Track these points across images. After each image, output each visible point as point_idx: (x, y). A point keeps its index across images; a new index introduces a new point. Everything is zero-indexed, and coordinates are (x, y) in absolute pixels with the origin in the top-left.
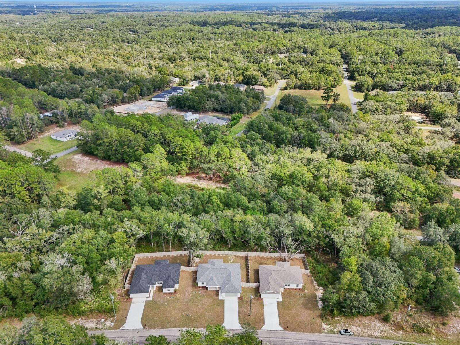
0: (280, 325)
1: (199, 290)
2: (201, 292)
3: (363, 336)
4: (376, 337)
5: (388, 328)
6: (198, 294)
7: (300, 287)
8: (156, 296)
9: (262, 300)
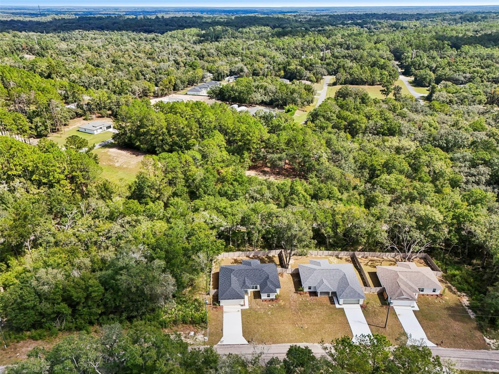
0: (429, 339)
1: (307, 297)
2: (309, 298)
6: (306, 301)
7: (437, 293)
8: (254, 304)
9: (392, 308)
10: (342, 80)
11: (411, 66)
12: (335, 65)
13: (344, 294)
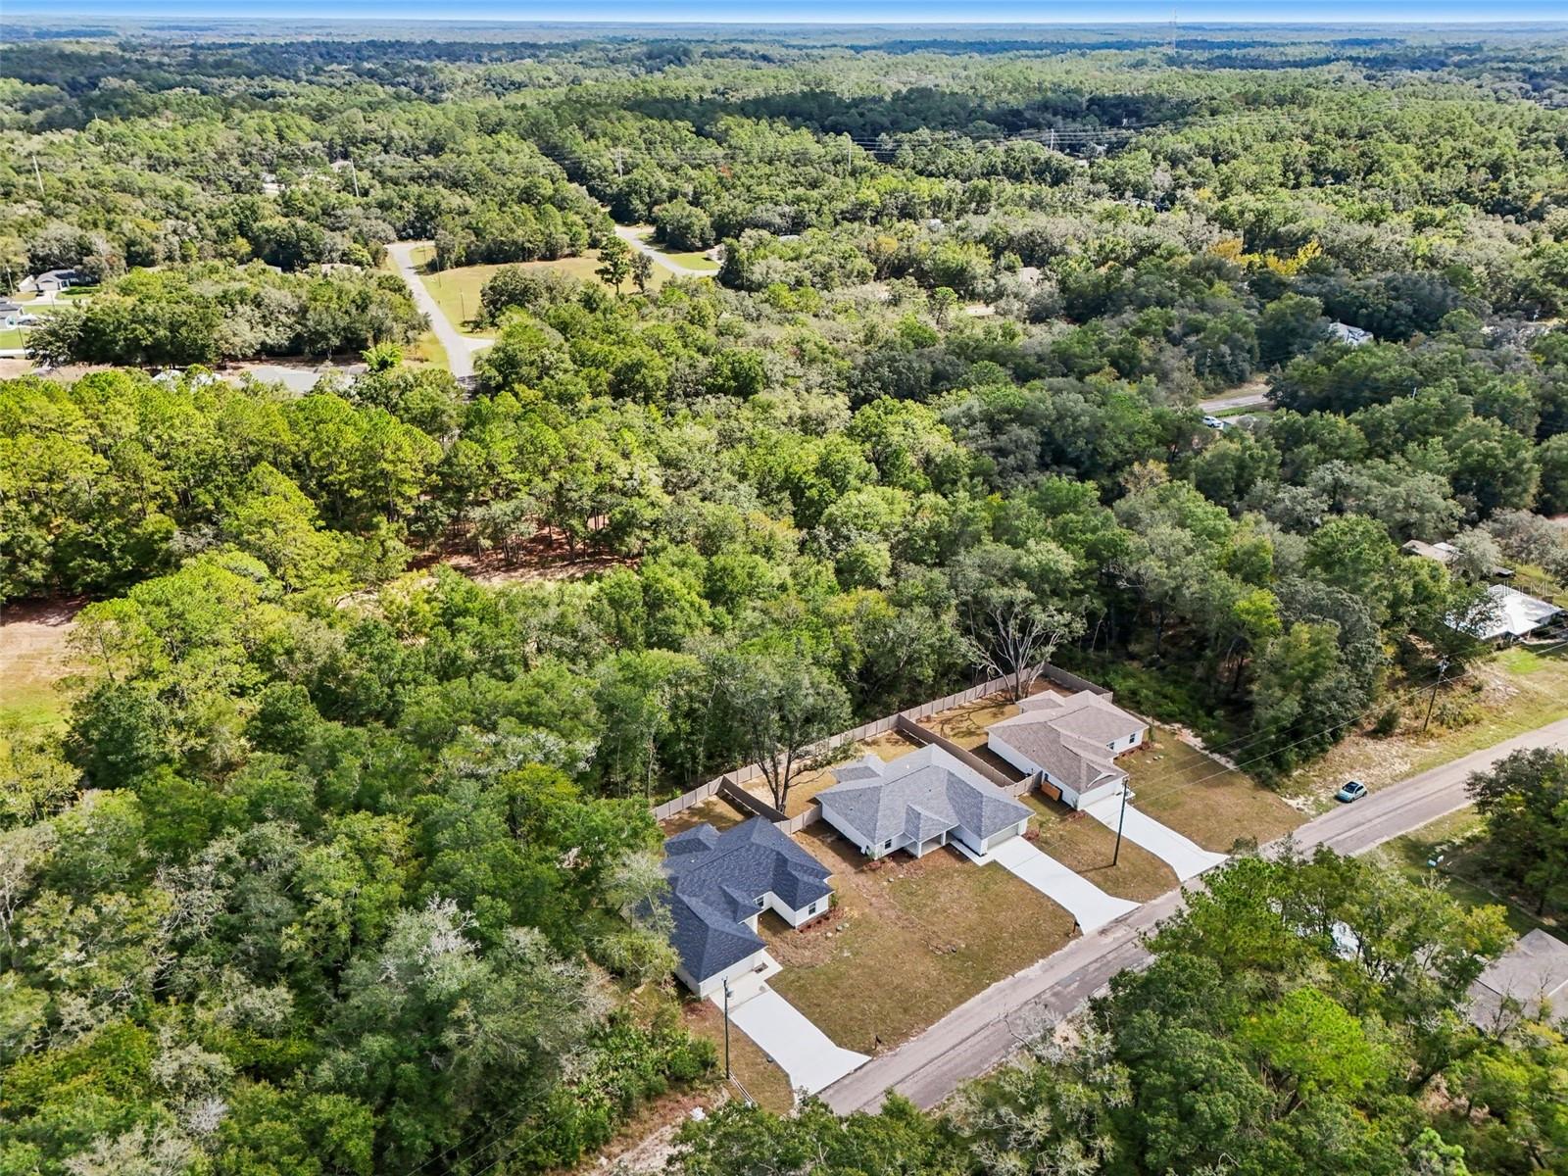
0: (1205, 848)
1: (892, 870)
2: (902, 872)
3: (1385, 785)
4: (1408, 775)
5: (1403, 745)
6: (902, 881)
7: (1138, 742)
8: (786, 950)
9: (1085, 814)
10: (458, 251)
11: (629, 194)
12: (408, 206)
13: (985, 821)
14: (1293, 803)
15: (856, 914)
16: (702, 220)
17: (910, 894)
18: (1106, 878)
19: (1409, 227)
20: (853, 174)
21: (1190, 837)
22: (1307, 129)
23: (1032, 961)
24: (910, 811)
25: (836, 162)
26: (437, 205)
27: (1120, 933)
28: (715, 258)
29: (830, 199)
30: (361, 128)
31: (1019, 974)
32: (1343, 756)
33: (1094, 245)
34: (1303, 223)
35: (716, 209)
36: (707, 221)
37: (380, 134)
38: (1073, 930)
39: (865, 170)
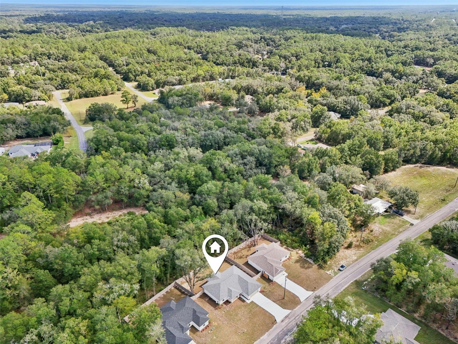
0: (307, 290)
1: (225, 308)
2: (227, 307)
3: (351, 264)
4: (356, 260)
5: (354, 251)
6: (228, 311)
7: (288, 257)
8: (198, 339)
9: (276, 283)
10: (76, 94)
11: (128, 73)
12: (58, 79)
13: (249, 290)
14: (328, 272)
15: (216, 324)
16: (151, 82)
17: (231, 315)
18: (282, 303)
19: (348, 81)
20: (195, 64)
21: (303, 287)
22: (320, 47)
23: (265, 333)
24: (229, 289)
25: (190, 60)
26: (68, 79)
27: (287, 321)
28: (157, 94)
29: (189, 74)
30: (40, 50)
31: (261, 338)
32: (340, 256)
33: (265, 89)
34: (321, 80)
35: (156, 78)
36: (153, 82)
37: (47, 52)
38: (274, 322)
39: (199, 63)
